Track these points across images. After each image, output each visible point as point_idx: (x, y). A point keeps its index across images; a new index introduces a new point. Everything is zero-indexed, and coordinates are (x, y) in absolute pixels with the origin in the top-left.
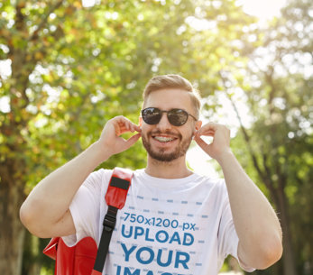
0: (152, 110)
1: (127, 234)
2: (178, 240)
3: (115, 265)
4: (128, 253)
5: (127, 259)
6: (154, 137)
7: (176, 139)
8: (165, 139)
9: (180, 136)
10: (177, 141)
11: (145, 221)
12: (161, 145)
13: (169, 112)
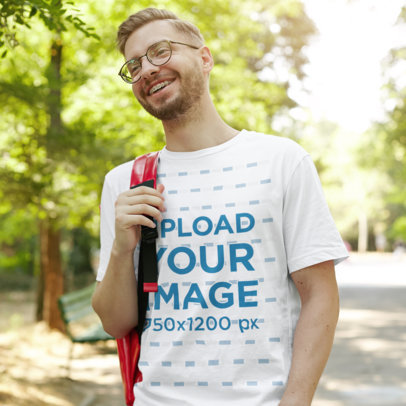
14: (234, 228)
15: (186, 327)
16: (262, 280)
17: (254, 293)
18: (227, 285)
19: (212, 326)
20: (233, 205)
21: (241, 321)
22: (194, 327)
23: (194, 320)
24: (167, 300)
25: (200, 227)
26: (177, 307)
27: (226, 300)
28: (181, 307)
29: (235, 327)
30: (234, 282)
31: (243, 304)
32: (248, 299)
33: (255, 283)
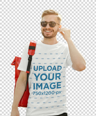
0: (44, 22)
2: (55, 69)
3: (33, 83)
5: (37, 80)
6: (45, 31)
7: (52, 31)
8: (48, 31)
9: (53, 31)
10: (53, 32)
13: (49, 23)
14: (57, 69)
15: (44, 94)
16: (62, 82)
17: (60, 85)
18: (54, 83)
19: (50, 94)
20: (57, 63)
21: (56, 92)
22: (46, 94)
23: (45, 92)
24: (39, 87)
25: (49, 68)
26: (42, 89)
27: (54, 87)
28: (43, 89)
29: (55, 93)
30: (56, 82)
31: (58, 88)
32: (59, 86)
33: (60, 83)
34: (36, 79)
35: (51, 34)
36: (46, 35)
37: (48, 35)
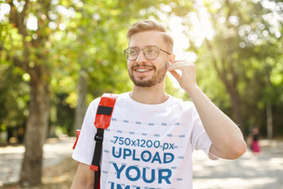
1: (117, 155)
4: (119, 171)
5: (118, 177)
7: (151, 70)
8: (143, 70)
11: (132, 143)
12: (140, 75)
34: (116, 175)
35: (149, 76)
36: (137, 79)
37: (142, 78)
